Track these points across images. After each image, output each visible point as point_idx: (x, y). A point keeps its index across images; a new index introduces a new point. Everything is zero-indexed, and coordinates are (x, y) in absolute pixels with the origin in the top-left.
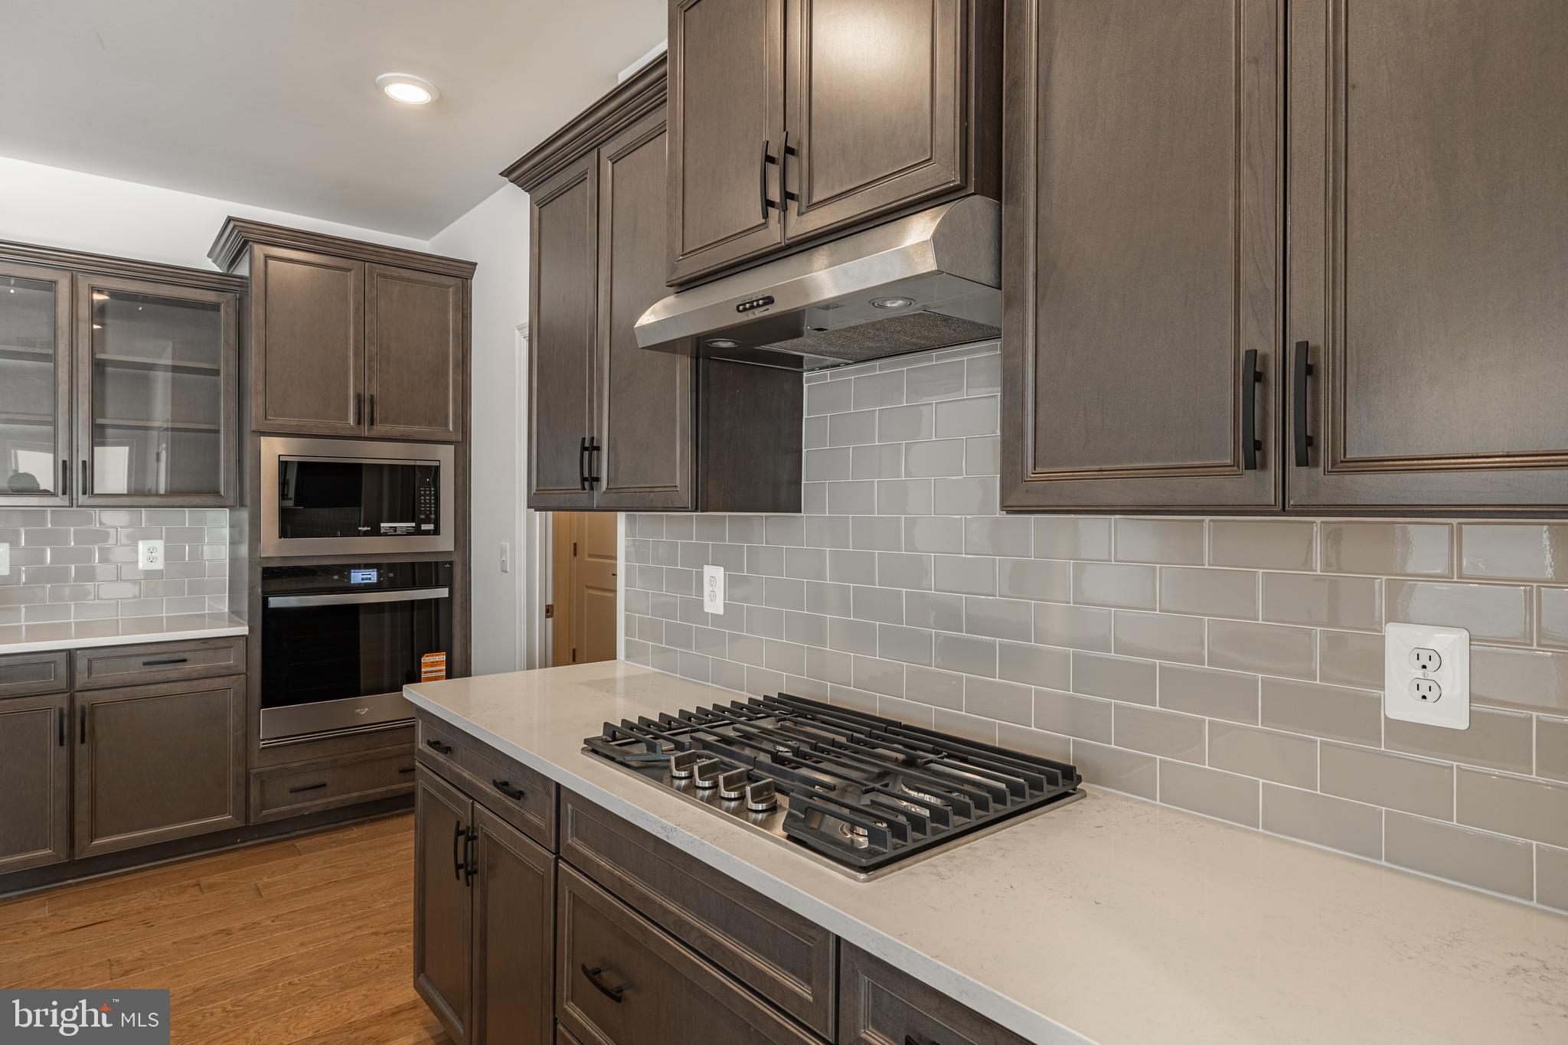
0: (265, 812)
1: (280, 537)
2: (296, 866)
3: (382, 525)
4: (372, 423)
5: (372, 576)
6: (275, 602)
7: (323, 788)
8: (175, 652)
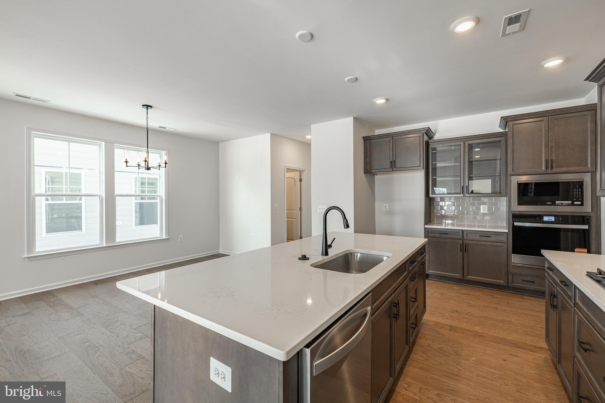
0: (513, 284)
1: (518, 205)
2: (522, 302)
3: (556, 202)
4: (552, 168)
5: (553, 219)
6: (516, 224)
7: (534, 283)
8: (487, 234)
